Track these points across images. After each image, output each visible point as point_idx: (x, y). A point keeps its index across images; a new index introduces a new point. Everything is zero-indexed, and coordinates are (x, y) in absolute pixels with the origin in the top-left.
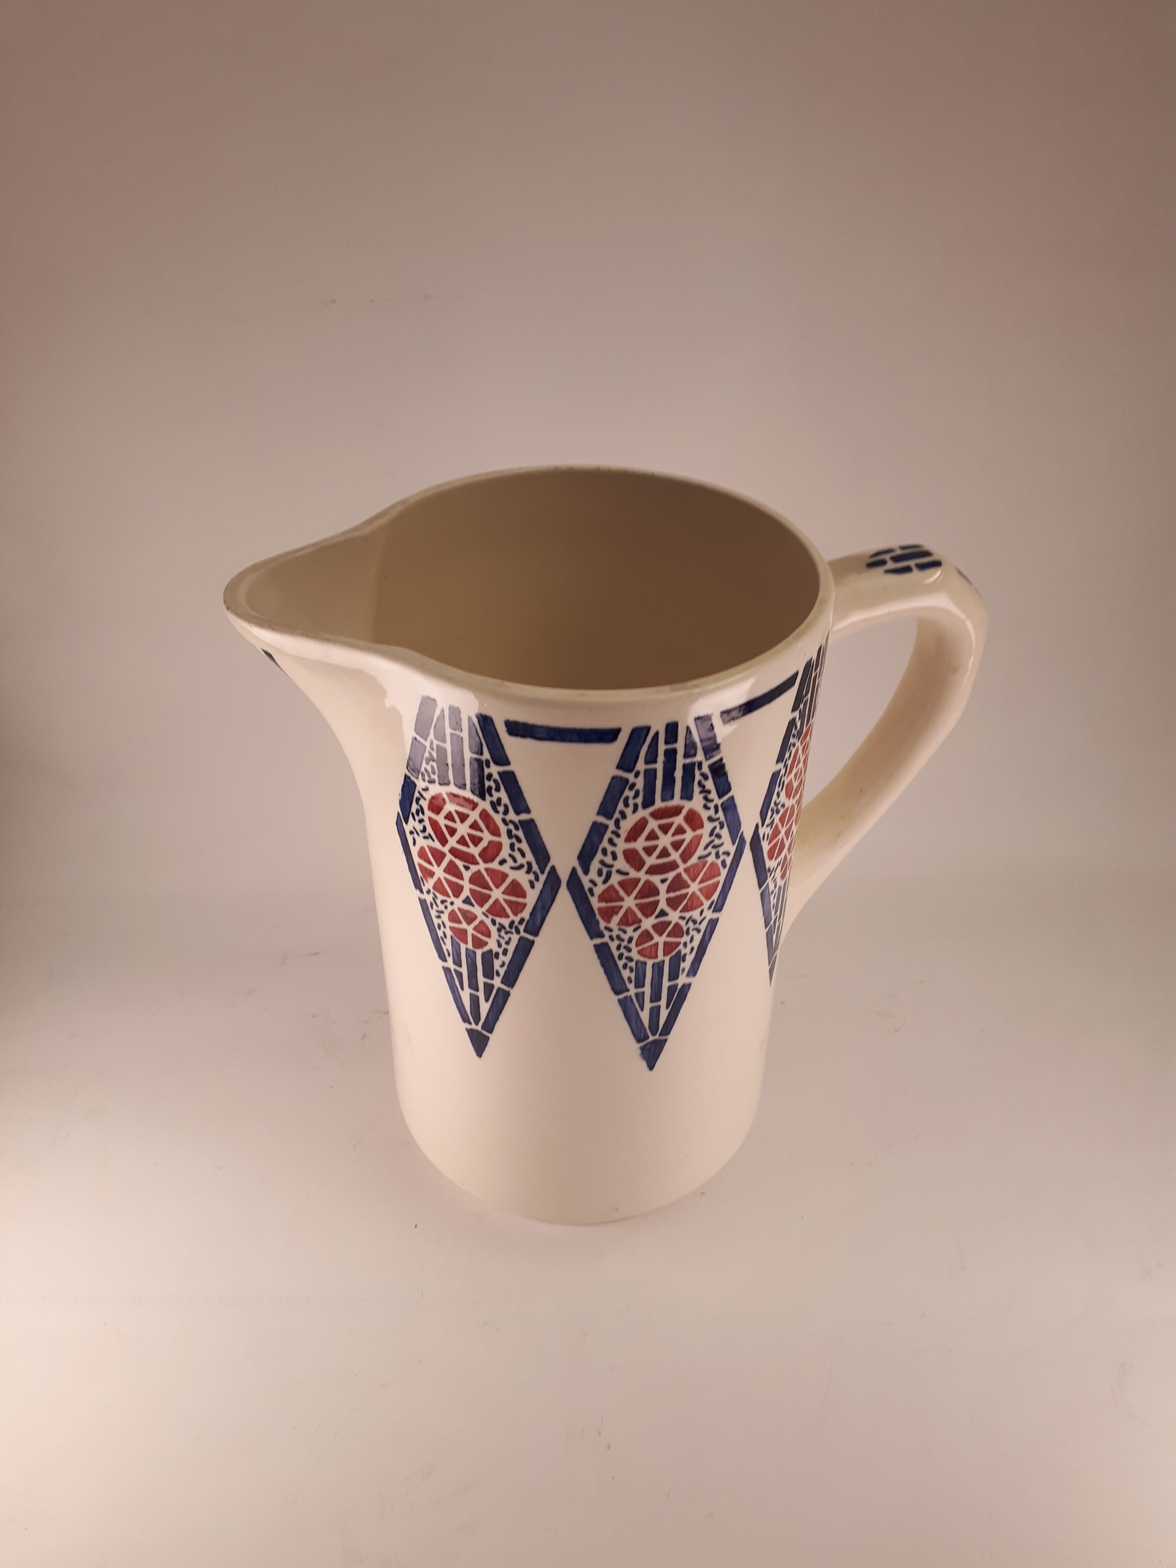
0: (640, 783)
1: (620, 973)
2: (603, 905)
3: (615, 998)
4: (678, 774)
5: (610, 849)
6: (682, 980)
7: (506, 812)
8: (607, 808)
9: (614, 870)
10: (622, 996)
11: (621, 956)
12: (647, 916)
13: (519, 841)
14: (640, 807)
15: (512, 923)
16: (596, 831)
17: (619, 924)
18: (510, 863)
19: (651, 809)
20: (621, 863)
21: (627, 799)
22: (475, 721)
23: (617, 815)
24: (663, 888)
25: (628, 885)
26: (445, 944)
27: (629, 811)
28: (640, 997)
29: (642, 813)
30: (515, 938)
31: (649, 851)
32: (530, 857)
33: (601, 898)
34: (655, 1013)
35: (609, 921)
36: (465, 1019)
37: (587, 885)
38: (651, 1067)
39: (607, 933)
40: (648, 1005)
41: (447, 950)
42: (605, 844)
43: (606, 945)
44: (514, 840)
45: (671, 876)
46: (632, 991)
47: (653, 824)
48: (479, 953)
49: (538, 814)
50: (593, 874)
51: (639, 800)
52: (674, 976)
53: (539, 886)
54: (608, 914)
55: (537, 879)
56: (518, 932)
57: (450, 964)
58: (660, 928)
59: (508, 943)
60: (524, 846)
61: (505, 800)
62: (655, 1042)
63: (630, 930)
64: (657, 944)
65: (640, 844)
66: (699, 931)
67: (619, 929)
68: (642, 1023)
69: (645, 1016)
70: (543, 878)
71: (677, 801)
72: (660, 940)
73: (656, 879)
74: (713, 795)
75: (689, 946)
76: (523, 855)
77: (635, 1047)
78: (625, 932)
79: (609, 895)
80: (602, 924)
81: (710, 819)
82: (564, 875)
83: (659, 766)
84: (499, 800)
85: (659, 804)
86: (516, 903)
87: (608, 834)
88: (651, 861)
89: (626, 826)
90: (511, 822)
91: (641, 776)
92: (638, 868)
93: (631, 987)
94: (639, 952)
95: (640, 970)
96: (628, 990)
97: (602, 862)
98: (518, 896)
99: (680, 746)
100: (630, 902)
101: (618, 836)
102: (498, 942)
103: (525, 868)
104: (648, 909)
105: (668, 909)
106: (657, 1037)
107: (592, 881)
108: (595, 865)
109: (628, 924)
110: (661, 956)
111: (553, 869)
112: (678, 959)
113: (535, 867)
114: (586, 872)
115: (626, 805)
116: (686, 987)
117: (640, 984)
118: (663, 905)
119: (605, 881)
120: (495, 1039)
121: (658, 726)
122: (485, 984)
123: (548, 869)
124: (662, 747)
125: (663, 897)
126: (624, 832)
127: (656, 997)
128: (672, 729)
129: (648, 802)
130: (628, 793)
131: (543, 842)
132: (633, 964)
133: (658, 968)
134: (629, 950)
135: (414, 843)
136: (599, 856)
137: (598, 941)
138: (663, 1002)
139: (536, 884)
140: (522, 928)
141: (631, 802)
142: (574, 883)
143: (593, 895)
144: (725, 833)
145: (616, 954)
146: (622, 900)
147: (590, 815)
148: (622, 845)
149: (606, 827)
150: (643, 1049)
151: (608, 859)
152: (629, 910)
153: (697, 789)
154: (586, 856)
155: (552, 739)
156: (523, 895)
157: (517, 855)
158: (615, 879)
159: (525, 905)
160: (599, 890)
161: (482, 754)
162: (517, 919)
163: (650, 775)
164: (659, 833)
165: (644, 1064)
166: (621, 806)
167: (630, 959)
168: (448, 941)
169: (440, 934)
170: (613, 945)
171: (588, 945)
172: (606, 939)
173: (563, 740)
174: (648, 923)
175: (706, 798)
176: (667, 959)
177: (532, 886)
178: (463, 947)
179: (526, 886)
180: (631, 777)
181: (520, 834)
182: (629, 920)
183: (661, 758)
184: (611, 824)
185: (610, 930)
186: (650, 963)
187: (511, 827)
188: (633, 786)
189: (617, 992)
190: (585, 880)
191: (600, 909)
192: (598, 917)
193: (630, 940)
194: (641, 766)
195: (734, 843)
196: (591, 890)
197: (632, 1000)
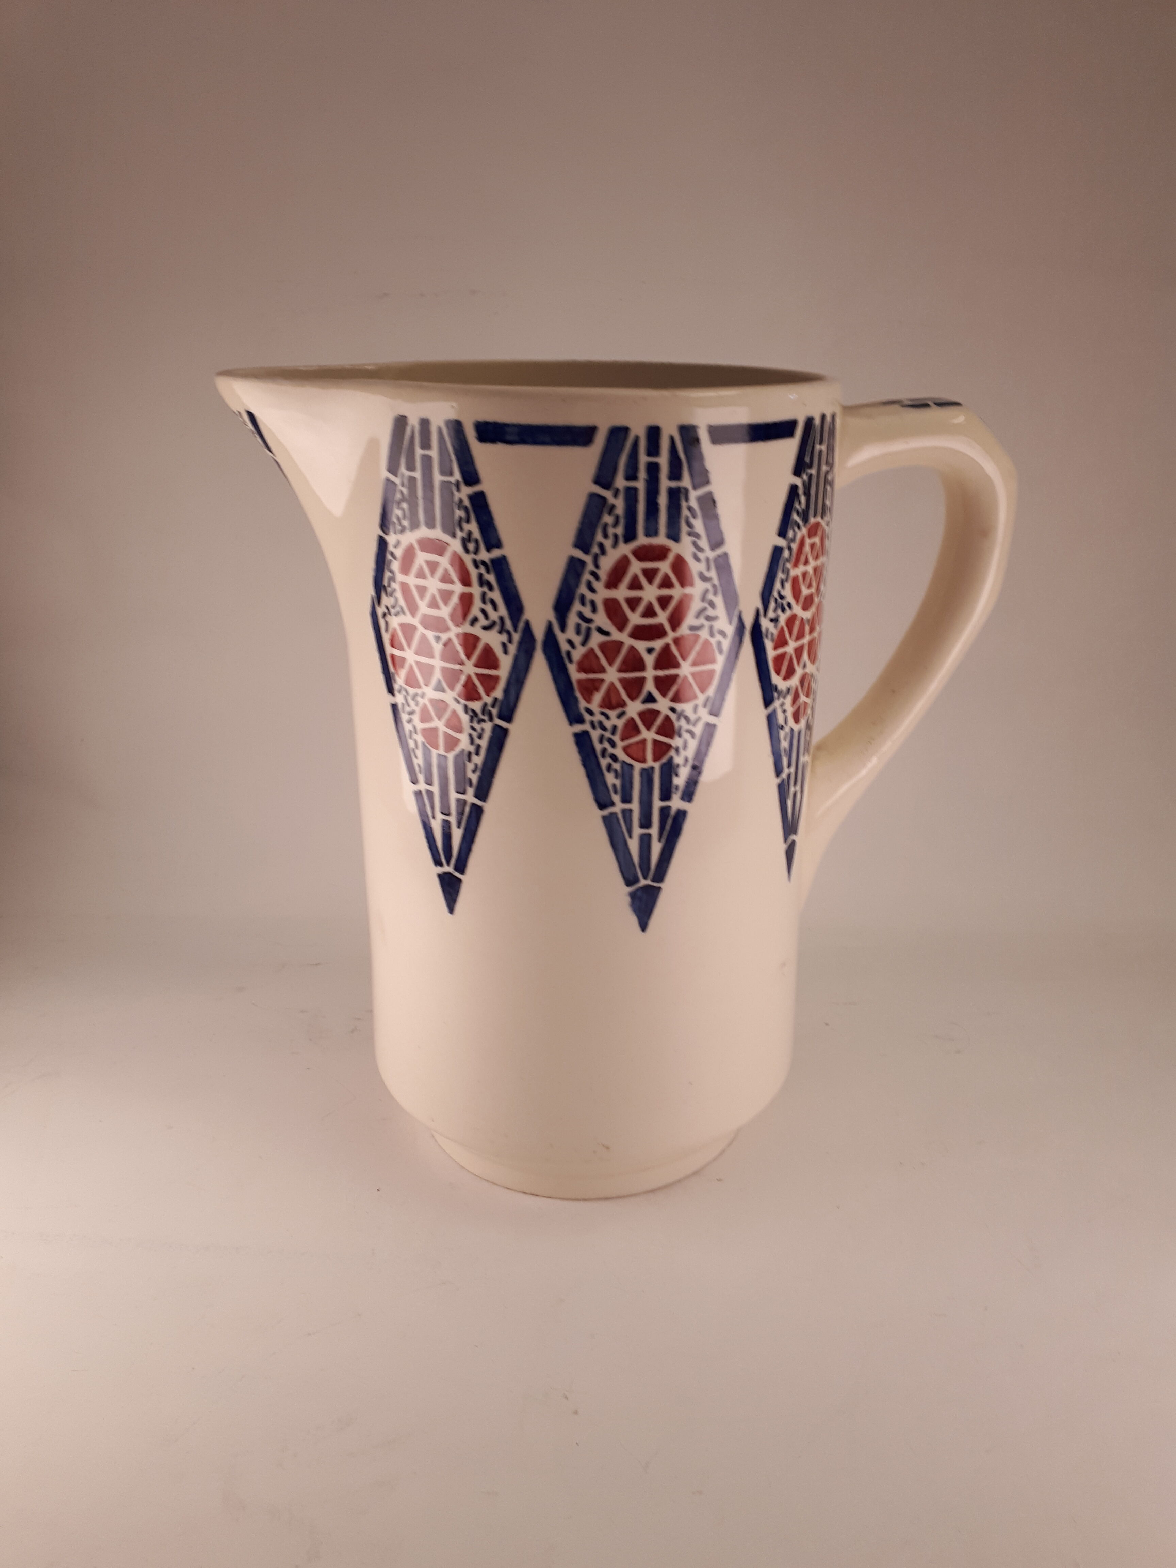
0: (620, 504)
1: (603, 775)
2: (583, 676)
3: (599, 813)
4: (663, 500)
5: (589, 595)
6: (676, 803)
7: (476, 551)
8: (583, 541)
9: (593, 626)
10: (606, 812)
11: (604, 751)
12: (633, 698)
13: (491, 588)
14: (621, 539)
15: (485, 705)
16: (574, 568)
17: (601, 706)
18: (483, 622)
19: (634, 545)
20: (601, 619)
21: (606, 526)
22: (445, 432)
23: (595, 549)
24: (649, 660)
25: (611, 649)
26: (416, 757)
27: (608, 543)
28: (627, 813)
29: (625, 549)
30: (488, 727)
31: (633, 603)
32: (503, 611)
33: (582, 668)
34: (645, 841)
35: (588, 701)
36: (438, 863)
37: (564, 647)
38: (644, 927)
39: (587, 717)
40: (637, 831)
41: (419, 766)
42: (583, 589)
43: (586, 733)
44: (485, 589)
45: (658, 644)
46: (619, 807)
47: (636, 567)
48: (451, 756)
49: (510, 549)
50: (571, 633)
51: (620, 530)
52: (666, 795)
53: (512, 649)
54: (589, 688)
55: (510, 641)
56: (491, 719)
57: (422, 786)
58: (649, 717)
59: (480, 737)
60: (496, 595)
61: (477, 534)
62: (647, 887)
63: (613, 714)
64: (644, 741)
65: (622, 593)
66: (692, 734)
67: (603, 714)
68: (630, 855)
69: (634, 845)
70: (516, 637)
71: (661, 540)
72: (649, 735)
73: (641, 646)
74: (704, 543)
75: (683, 753)
76: (495, 607)
77: (623, 892)
78: (607, 717)
79: (589, 664)
80: (583, 704)
81: (704, 578)
82: (539, 633)
83: (640, 485)
84: (470, 533)
85: (642, 540)
86: (490, 676)
87: (587, 576)
88: (635, 619)
89: (607, 563)
90: (484, 563)
91: (621, 497)
92: (621, 627)
93: (616, 798)
94: (625, 749)
95: (626, 774)
96: (613, 804)
97: (581, 616)
98: (489, 668)
99: (663, 460)
100: (612, 675)
101: (596, 577)
102: (470, 736)
103: (497, 628)
104: (634, 688)
105: (656, 694)
106: (648, 882)
107: (570, 642)
108: (573, 619)
109: (611, 708)
110: (650, 763)
111: (527, 624)
112: (669, 769)
113: (508, 624)
114: (563, 628)
115: (606, 536)
116: (681, 815)
117: (627, 799)
118: (650, 686)
119: (584, 643)
120: (469, 880)
121: (638, 430)
122: (458, 800)
123: (521, 625)
124: (643, 459)
125: (650, 674)
126: (603, 573)
127: (646, 823)
128: (654, 433)
129: (630, 536)
130: (608, 519)
131: (515, 587)
132: (617, 766)
133: (647, 775)
134: (613, 744)
135: (387, 630)
136: (577, 607)
137: (578, 728)
138: (654, 831)
139: (509, 645)
140: (495, 712)
141: (611, 531)
142: (551, 643)
143: (571, 661)
144: (719, 600)
145: (598, 747)
146: (603, 670)
147: (567, 549)
148: (602, 593)
149: (583, 563)
150: (633, 895)
151: (587, 612)
152: (612, 687)
153: (684, 528)
154: (562, 607)
155: (522, 441)
156: (495, 665)
157: (489, 608)
158: (596, 639)
159: (496, 679)
160: (578, 654)
161: (451, 474)
162: (488, 700)
163: (631, 495)
164: (643, 580)
165: (633, 920)
166: (599, 537)
167: (614, 758)
168: (419, 753)
169: (411, 744)
170: (595, 734)
171: (566, 732)
172: (587, 727)
173: (535, 442)
174: (634, 708)
175: (695, 544)
176: (657, 766)
177: (506, 652)
178: (434, 752)
179: (498, 650)
180: (608, 494)
181: (491, 578)
182: (612, 702)
183: (642, 474)
184: (588, 559)
185: (590, 712)
186: (638, 766)
187: (482, 570)
188: (613, 507)
189: (602, 806)
190: (562, 638)
191: (580, 682)
192: (578, 695)
193: (614, 732)
194: (620, 482)
195: (730, 623)
196: (569, 654)
197: (618, 819)
